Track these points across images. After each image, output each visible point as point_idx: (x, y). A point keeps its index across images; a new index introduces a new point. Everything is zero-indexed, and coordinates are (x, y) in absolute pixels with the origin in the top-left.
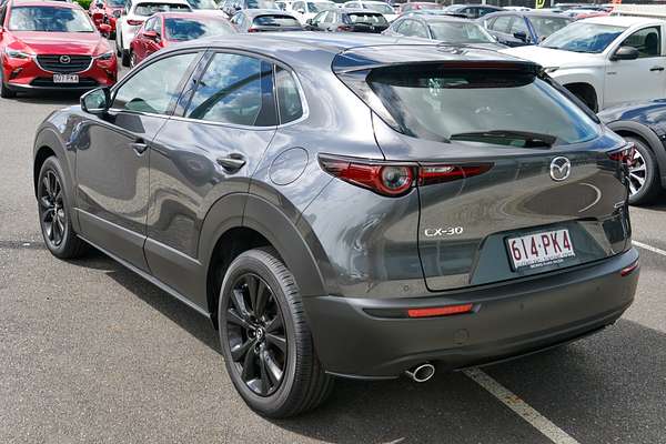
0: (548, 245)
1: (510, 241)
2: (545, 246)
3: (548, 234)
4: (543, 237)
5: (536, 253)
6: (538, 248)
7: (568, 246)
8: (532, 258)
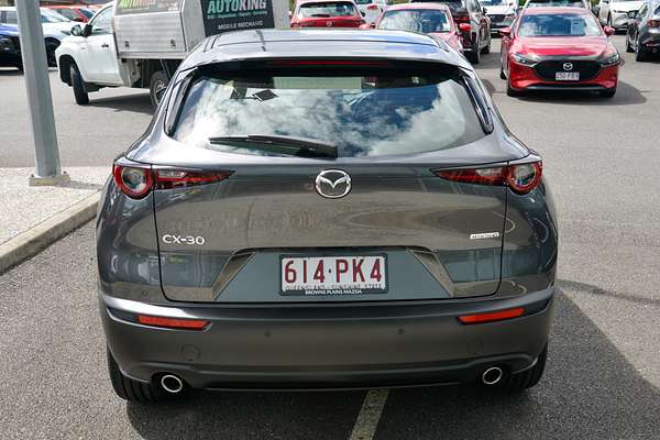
0: (345, 271)
1: (285, 261)
2: (338, 272)
3: (349, 259)
4: (338, 262)
5: (322, 278)
6: (326, 273)
7: (379, 277)
8: (312, 283)
